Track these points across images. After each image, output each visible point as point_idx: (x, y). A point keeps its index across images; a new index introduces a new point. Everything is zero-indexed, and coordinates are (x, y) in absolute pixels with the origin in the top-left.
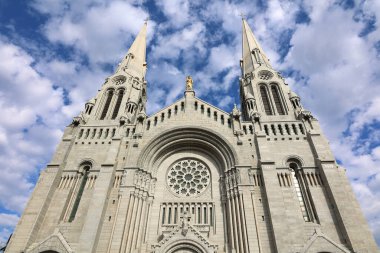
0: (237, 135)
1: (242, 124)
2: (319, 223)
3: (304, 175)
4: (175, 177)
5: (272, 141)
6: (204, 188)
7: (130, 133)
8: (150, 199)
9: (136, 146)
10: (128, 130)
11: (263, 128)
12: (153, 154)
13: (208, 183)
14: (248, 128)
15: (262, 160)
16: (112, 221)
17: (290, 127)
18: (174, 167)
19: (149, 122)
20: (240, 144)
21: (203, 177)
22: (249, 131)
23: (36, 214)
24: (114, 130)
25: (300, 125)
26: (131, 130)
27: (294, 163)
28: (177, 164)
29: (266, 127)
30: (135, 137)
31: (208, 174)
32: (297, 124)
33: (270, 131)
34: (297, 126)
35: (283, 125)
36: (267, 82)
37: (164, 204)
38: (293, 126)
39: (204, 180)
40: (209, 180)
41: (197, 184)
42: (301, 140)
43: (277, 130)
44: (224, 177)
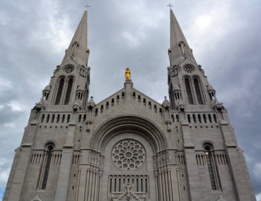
0: (167, 123)
1: (171, 114)
2: (222, 191)
3: (214, 156)
4: (118, 155)
5: (193, 128)
6: (141, 164)
7: (82, 120)
8: (101, 172)
9: (88, 131)
10: (80, 116)
11: (187, 117)
12: (101, 137)
13: (143, 160)
14: (175, 116)
15: (186, 145)
16: (75, 189)
17: (207, 116)
18: (117, 146)
19: (97, 110)
20: (169, 131)
21: (140, 155)
22: (176, 120)
23: (20, 183)
24: (69, 116)
25: (214, 115)
26: (82, 117)
27: (208, 146)
28: (119, 144)
29: (189, 116)
30: (87, 123)
31: (144, 152)
32: (212, 115)
33: (192, 120)
34: (212, 116)
35: (201, 115)
36: (191, 74)
37: (111, 176)
38: (209, 115)
39: (141, 157)
40: (144, 157)
41: (135, 161)
42: (215, 128)
43: (197, 119)
44: (157, 156)
